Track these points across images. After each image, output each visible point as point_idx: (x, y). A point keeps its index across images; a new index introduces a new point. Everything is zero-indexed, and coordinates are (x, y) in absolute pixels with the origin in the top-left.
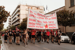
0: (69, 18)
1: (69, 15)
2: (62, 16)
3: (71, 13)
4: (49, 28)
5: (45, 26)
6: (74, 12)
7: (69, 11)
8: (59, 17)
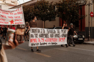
0: (49, 11)
1: (49, 7)
2: (41, 9)
3: (51, 5)
4: (16, 23)
5: (10, 21)
6: (54, 4)
7: (48, 2)
8: (37, 9)
